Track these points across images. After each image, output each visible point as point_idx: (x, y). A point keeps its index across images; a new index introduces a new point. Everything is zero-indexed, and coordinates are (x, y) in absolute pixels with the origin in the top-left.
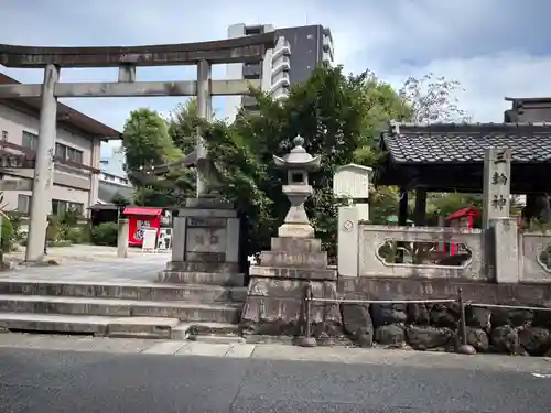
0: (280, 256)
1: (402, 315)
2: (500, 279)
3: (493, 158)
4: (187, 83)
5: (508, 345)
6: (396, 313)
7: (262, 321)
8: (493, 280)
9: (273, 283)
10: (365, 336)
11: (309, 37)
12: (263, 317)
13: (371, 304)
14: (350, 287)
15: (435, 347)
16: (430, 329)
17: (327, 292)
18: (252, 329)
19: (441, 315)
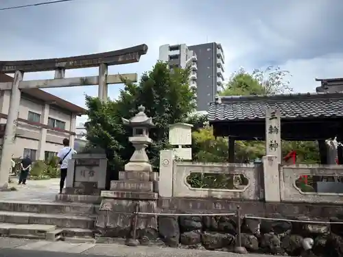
0: (122, 184)
1: (199, 225)
2: (267, 199)
3: (268, 116)
4: (93, 77)
5: (271, 247)
6: (194, 223)
7: (107, 228)
8: (263, 200)
9: (116, 202)
10: (173, 239)
11: (208, 50)
12: (108, 225)
13: (179, 217)
14: (165, 205)
15: (221, 248)
16: (217, 235)
17: (149, 208)
18: (100, 233)
19: (224, 225)
